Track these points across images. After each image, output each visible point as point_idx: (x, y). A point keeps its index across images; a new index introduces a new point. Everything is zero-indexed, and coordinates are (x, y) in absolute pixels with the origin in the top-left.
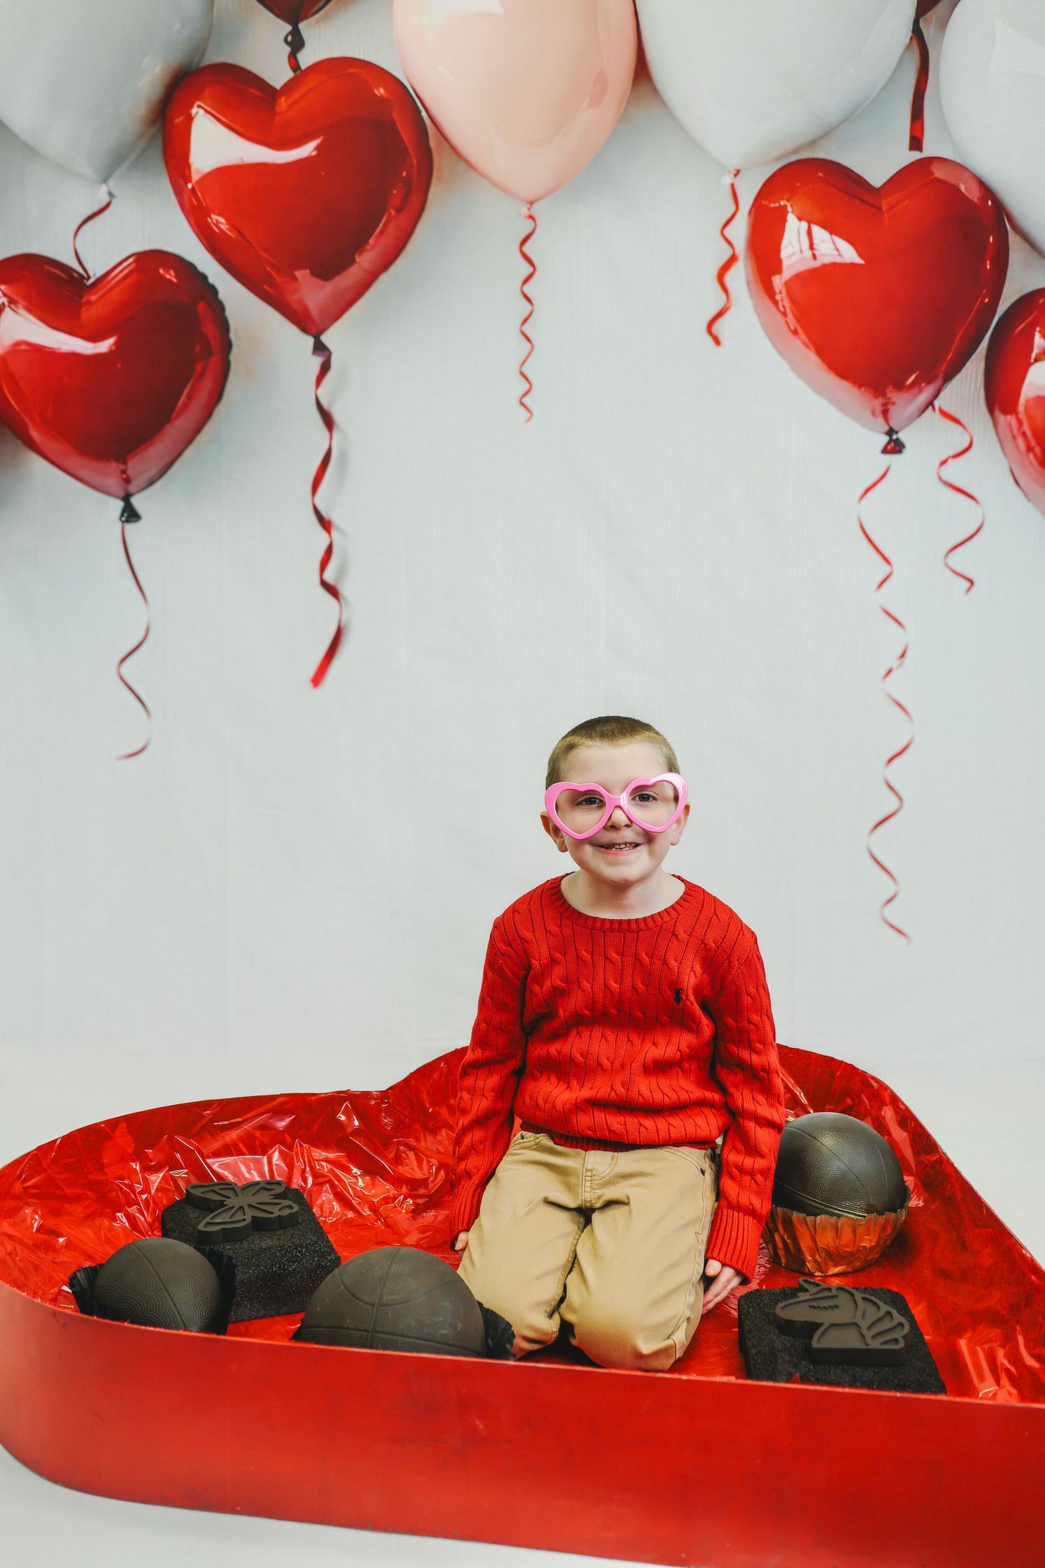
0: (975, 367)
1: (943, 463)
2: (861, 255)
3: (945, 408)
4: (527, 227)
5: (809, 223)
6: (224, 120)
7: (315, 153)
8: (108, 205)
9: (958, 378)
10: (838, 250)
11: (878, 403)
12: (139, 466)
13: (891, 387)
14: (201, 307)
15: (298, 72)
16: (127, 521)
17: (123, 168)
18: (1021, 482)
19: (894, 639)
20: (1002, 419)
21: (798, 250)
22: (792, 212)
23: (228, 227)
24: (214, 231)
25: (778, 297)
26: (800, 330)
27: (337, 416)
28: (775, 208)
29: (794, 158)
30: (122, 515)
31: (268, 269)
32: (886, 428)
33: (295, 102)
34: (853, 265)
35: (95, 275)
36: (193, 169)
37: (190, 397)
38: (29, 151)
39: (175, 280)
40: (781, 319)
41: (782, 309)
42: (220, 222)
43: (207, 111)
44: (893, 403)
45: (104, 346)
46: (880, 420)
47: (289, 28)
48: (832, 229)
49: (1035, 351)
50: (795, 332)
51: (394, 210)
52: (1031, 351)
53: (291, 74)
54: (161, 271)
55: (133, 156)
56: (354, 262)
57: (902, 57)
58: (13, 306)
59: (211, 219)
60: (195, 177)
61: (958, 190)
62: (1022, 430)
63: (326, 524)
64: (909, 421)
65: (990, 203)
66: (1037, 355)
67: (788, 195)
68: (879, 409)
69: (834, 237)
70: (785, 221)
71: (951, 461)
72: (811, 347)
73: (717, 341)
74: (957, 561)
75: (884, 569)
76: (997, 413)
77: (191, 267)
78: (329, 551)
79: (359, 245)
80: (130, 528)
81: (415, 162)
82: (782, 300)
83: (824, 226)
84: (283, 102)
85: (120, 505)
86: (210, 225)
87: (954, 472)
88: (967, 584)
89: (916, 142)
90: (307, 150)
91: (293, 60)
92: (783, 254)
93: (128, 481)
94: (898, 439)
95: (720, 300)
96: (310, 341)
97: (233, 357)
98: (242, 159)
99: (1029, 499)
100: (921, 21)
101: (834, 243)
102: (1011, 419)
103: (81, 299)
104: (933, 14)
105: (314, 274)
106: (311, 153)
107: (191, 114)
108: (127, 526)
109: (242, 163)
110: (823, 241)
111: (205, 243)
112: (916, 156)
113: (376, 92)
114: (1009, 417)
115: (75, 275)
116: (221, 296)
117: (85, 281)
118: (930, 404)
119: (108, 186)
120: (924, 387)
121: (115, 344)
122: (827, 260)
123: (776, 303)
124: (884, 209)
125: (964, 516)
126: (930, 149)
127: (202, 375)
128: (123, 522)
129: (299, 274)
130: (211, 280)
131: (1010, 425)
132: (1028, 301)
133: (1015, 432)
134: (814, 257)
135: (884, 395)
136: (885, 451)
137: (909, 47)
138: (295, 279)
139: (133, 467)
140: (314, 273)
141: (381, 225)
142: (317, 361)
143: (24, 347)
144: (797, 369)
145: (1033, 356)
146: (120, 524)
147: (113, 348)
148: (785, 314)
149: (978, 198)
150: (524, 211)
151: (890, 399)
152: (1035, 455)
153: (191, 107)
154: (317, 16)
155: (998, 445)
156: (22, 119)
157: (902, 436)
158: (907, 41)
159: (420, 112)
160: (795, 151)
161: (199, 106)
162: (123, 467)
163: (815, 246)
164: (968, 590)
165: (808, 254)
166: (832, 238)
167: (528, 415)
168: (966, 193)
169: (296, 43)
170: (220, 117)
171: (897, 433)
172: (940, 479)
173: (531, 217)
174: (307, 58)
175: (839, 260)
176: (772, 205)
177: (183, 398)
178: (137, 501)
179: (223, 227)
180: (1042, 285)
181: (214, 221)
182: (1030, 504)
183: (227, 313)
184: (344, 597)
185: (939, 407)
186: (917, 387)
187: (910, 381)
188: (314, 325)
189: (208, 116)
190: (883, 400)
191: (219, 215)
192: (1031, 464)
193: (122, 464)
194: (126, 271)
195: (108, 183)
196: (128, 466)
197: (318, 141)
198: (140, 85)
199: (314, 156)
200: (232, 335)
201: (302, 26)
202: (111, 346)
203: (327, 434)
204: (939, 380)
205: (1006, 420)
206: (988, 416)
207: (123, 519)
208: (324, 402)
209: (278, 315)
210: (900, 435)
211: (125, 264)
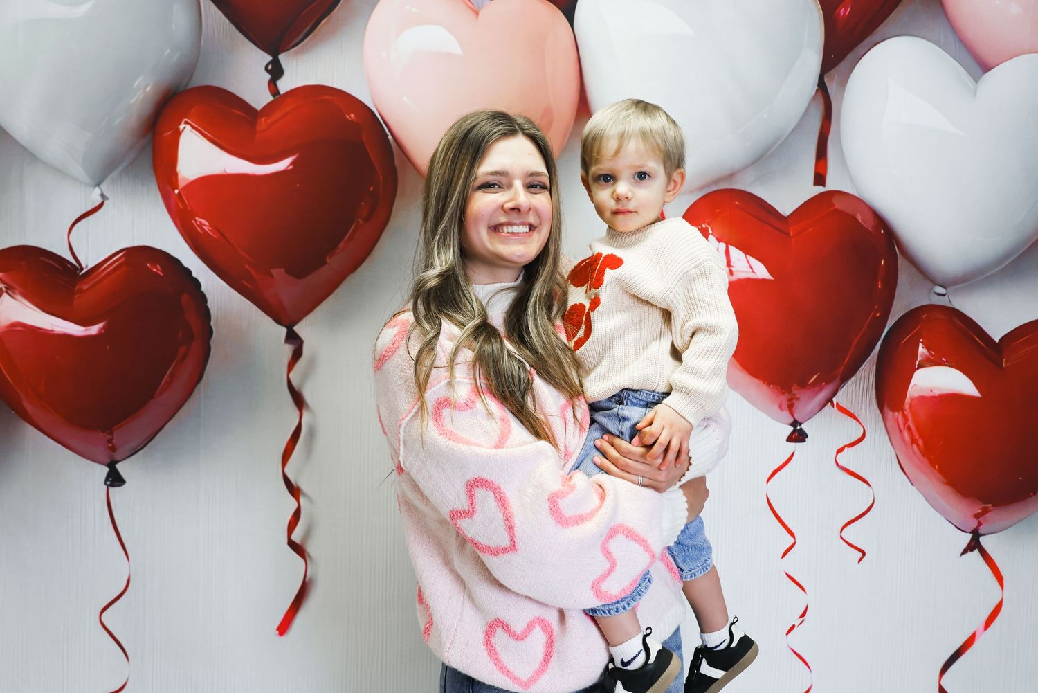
0: (868, 369)
1: (840, 451)
2: (771, 273)
3: (842, 404)
5: (727, 243)
6: (210, 135)
7: (291, 167)
8: (101, 205)
9: (853, 379)
10: (751, 268)
11: (784, 399)
13: (796, 385)
14: (185, 298)
15: (277, 97)
16: (112, 485)
17: (115, 174)
18: (906, 469)
19: (798, 600)
20: (890, 414)
22: (712, 234)
23: (211, 228)
24: (198, 231)
27: (308, 395)
29: (714, 188)
30: (107, 479)
32: (791, 420)
33: (274, 123)
34: (764, 281)
35: (87, 266)
36: (180, 177)
37: (172, 376)
38: (28, 155)
39: (161, 274)
42: (203, 224)
43: (193, 127)
44: (798, 399)
45: (94, 330)
46: (786, 413)
47: (269, 58)
48: (747, 250)
49: (919, 359)
51: (362, 220)
53: (270, 98)
56: (324, 263)
57: (809, 106)
58: (9, 291)
59: (195, 220)
60: (182, 184)
61: (855, 219)
62: (907, 425)
63: (294, 490)
64: (811, 415)
65: (882, 231)
66: (919, 362)
67: (709, 220)
68: (785, 403)
69: (748, 256)
71: (846, 448)
74: (851, 534)
76: (886, 410)
77: (176, 262)
78: (297, 515)
79: (330, 249)
81: (381, 178)
83: (740, 247)
84: (263, 123)
85: (106, 470)
86: (195, 227)
88: (861, 555)
89: (820, 179)
90: (283, 165)
91: (272, 86)
93: (113, 449)
94: (801, 429)
96: (284, 330)
97: (213, 342)
98: (225, 170)
99: (913, 484)
100: (825, 77)
101: (748, 262)
102: (898, 415)
103: (74, 286)
104: (836, 72)
105: (287, 272)
106: (288, 167)
107: (179, 129)
108: (111, 489)
109: (224, 173)
111: (189, 241)
112: (820, 189)
113: (347, 116)
114: (896, 413)
115: (69, 266)
116: (203, 289)
117: (78, 272)
118: (829, 400)
119: (101, 190)
120: (824, 386)
121: (104, 328)
122: (743, 276)
125: (855, 497)
126: (832, 184)
127: (184, 357)
128: (108, 486)
129: (273, 272)
130: (194, 275)
131: (897, 420)
132: (912, 316)
133: (902, 426)
135: (790, 392)
136: (790, 439)
137: (814, 98)
138: (272, 276)
141: (350, 232)
142: (288, 350)
143: (19, 328)
145: (917, 362)
146: (106, 487)
147: (103, 331)
149: (873, 227)
151: (794, 395)
152: (918, 446)
153: (180, 124)
154: (295, 49)
155: (887, 437)
156: (22, 127)
157: (805, 427)
158: (814, 93)
159: (387, 136)
160: (716, 182)
161: (186, 123)
162: (110, 437)
163: (732, 264)
164: (860, 560)
166: (746, 258)
168: (862, 223)
169: (276, 71)
170: (205, 132)
171: (800, 424)
172: (837, 464)
174: (285, 85)
175: (752, 276)
177: (166, 378)
179: (205, 228)
180: (925, 302)
181: (199, 223)
182: (914, 487)
183: (209, 304)
184: (309, 556)
185: (837, 403)
186: (818, 386)
187: (812, 380)
188: (288, 317)
189: (194, 131)
190: (787, 396)
191: (203, 218)
192: (915, 453)
193: (108, 434)
194: (116, 264)
195: (101, 186)
196: (114, 436)
197: (294, 157)
198: (132, 102)
199: (290, 170)
200: (212, 323)
201: (282, 57)
202: (100, 330)
203: (297, 412)
204: (837, 381)
205: (894, 416)
206: (878, 412)
207: (108, 483)
208: (295, 383)
209: (254, 307)
210: (803, 426)
211: (115, 258)
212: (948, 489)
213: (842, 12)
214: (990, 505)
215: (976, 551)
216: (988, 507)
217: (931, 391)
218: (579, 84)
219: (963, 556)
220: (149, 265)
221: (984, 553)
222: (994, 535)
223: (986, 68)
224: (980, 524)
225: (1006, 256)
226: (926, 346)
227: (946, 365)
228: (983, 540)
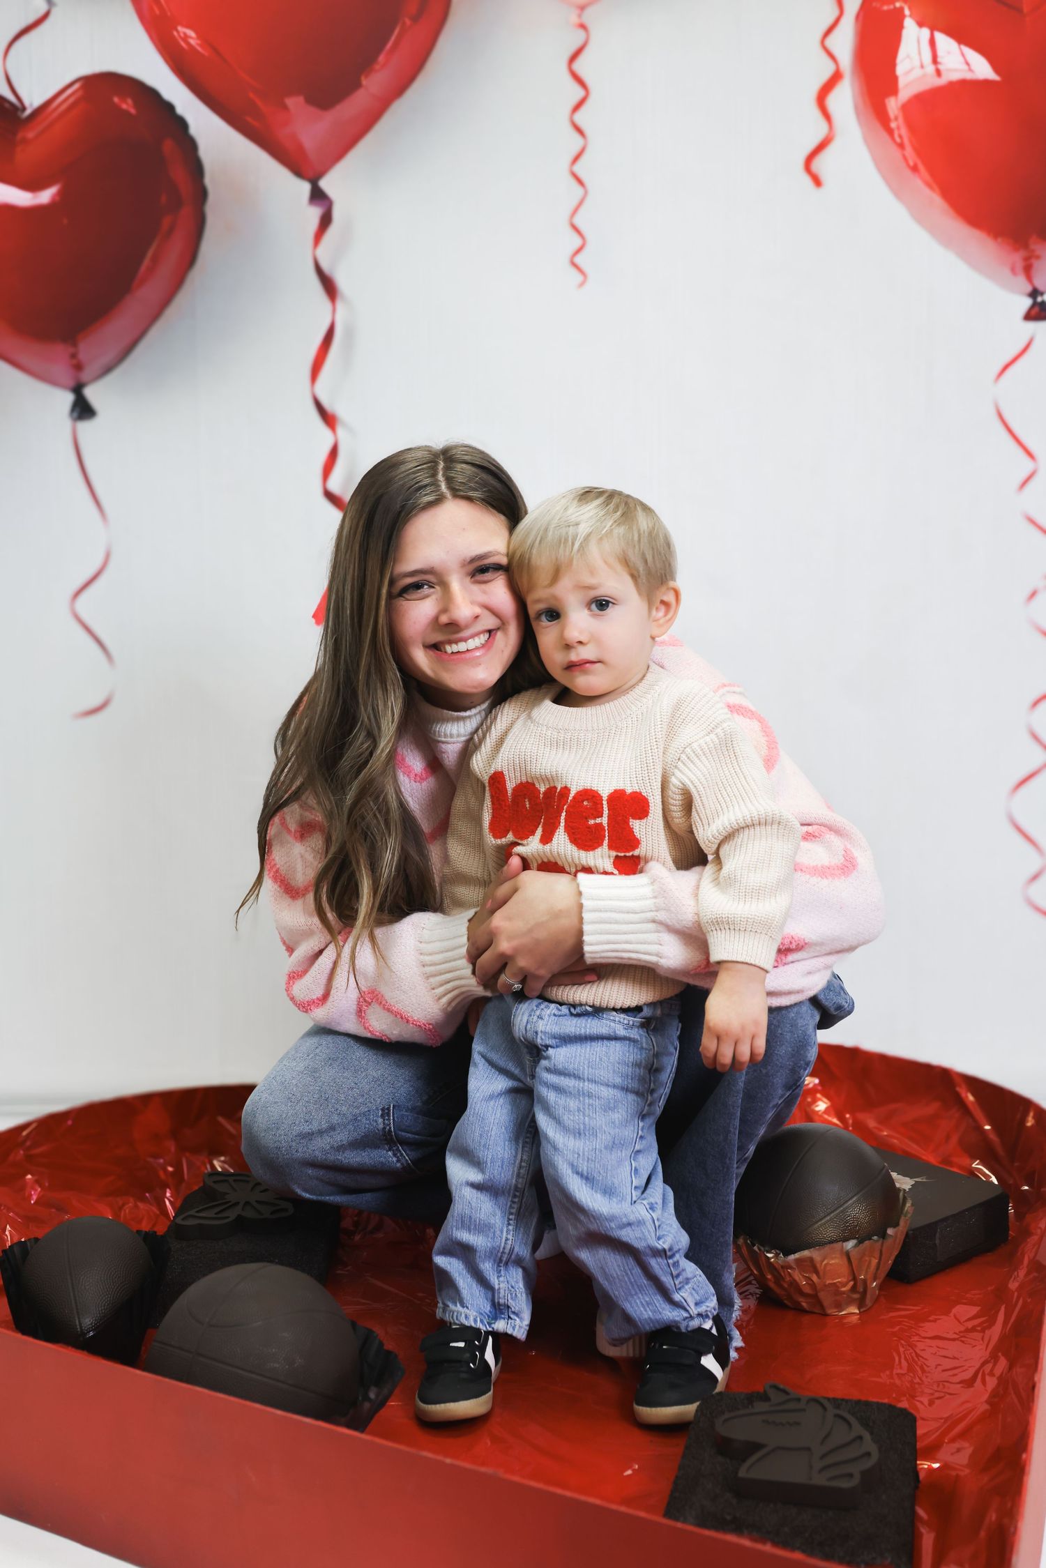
2: (995, 70)
4: (577, 38)
5: (932, 29)
8: (46, 16)
10: (967, 64)
11: (1018, 258)
12: (92, 349)
13: (1034, 236)
14: (168, 146)
16: (80, 418)
21: (917, 64)
22: (911, 16)
23: (199, 42)
24: (182, 47)
25: (893, 125)
26: (921, 167)
27: (341, 280)
28: (889, 11)
30: (72, 411)
31: (252, 95)
32: (1029, 289)
34: (986, 83)
35: (31, 106)
37: (155, 260)
39: (133, 111)
40: (896, 153)
41: (898, 140)
42: (189, 35)
44: (1038, 257)
45: (45, 196)
46: (1021, 279)
48: (961, 37)
50: (914, 169)
51: (411, 20)
54: (116, 100)
56: (357, 85)
59: (178, 32)
63: (328, 419)
68: (1020, 265)
69: (963, 47)
70: (900, 27)
72: (935, 186)
73: (817, 181)
75: (1027, 466)
77: (153, 94)
78: (334, 453)
79: (366, 64)
80: (85, 427)
82: (898, 128)
83: (950, 33)
85: (69, 398)
86: (178, 40)
92: (900, 70)
93: (78, 367)
94: (1043, 302)
95: (821, 130)
96: (305, 187)
97: (209, 208)
101: (963, 55)
103: (15, 135)
108: (80, 425)
111: (170, 63)
115: (7, 105)
116: (193, 130)
117: (19, 113)
121: (60, 193)
122: (955, 77)
123: (890, 132)
124: (1025, 11)
127: (170, 233)
128: (74, 419)
129: (290, 102)
130: (179, 111)
134: (938, 73)
135: (1025, 246)
136: (1029, 317)
138: (285, 108)
139: (86, 349)
140: (311, 101)
141: (393, 38)
142: (314, 213)
144: (920, 218)
146: (69, 422)
147: (58, 198)
148: (901, 146)
150: (574, 19)
151: (1034, 251)
162: (71, 350)
163: (939, 60)
165: (930, 69)
166: (960, 49)
167: (580, 278)
171: (1042, 294)
173: (583, 26)
175: (969, 76)
176: (885, 8)
177: (146, 262)
178: (92, 393)
179: (192, 42)
181: (182, 35)
183: (201, 154)
188: (310, 167)
190: (1025, 253)
191: (188, 26)
193: (72, 346)
194: (71, 100)
196: (80, 349)
200: (206, 182)
202: (54, 196)
203: (328, 306)
207: (74, 416)
208: (324, 264)
209: (264, 156)
211: (69, 91)
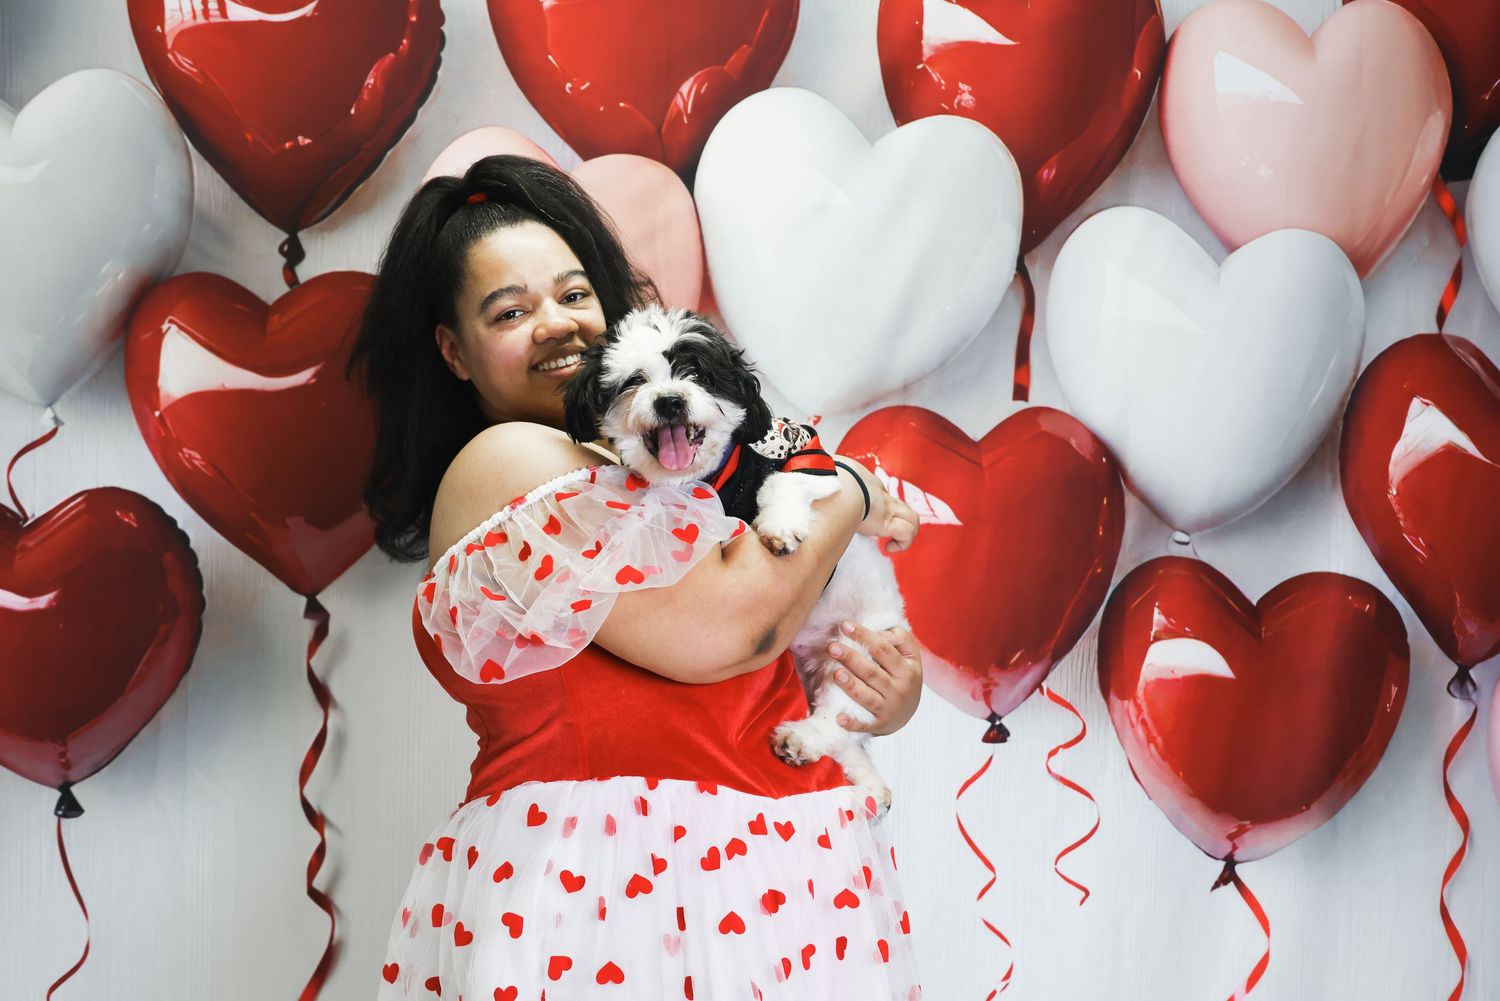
0: (1087, 646)
1: (1053, 753)
2: (958, 516)
3: (1055, 691)
5: (901, 478)
6: (203, 338)
7: (313, 381)
8: (53, 433)
9: (1068, 657)
10: (932, 510)
11: (977, 685)
12: (82, 748)
13: (993, 665)
14: (168, 558)
15: (296, 287)
16: (65, 816)
17: (74, 390)
18: (1139, 777)
19: (1002, 957)
20: (1118, 703)
22: (880, 466)
23: (203, 463)
24: (186, 466)
27: (335, 688)
29: (880, 406)
30: (58, 808)
31: (253, 515)
32: (988, 712)
33: (291, 321)
34: (950, 527)
35: (33, 516)
36: (162, 393)
37: (150, 664)
39: (135, 525)
42: (194, 457)
43: (181, 328)
44: (996, 684)
45: (42, 602)
46: (982, 704)
47: (284, 236)
48: (927, 486)
49: (1155, 629)
52: (1150, 628)
53: (285, 289)
55: (87, 377)
57: (1005, 296)
59: (183, 452)
60: (164, 403)
61: (1068, 444)
62: (1140, 718)
63: (316, 819)
64: (1015, 705)
65: (1104, 460)
66: (1156, 632)
67: (876, 448)
68: (979, 691)
69: (927, 494)
71: (1061, 749)
74: (1070, 865)
75: (985, 875)
76: (1113, 697)
77: (156, 509)
78: (320, 853)
80: (68, 822)
83: (917, 483)
84: (275, 321)
85: (56, 795)
86: (182, 461)
87: (1062, 763)
88: (1083, 894)
89: (1021, 392)
90: (303, 377)
91: (289, 273)
93: (67, 766)
94: (1001, 725)
96: (303, 601)
97: (206, 616)
98: (222, 384)
99: (1150, 798)
100: (1026, 258)
101: (928, 502)
102: (1129, 705)
103: (16, 542)
104: (1039, 252)
105: (310, 521)
106: (309, 380)
107: (161, 330)
108: (64, 821)
109: (222, 389)
110: (915, 500)
111: (174, 480)
112: (1021, 405)
114: (1126, 702)
115: (9, 515)
116: (193, 545)
117: (21, 522)
118: (1038, 685)
119: (54, 410)
120: (1031, 666)
121: (56, 598)
124: (984, 465)
125: (1077, 816)
126: (1037, 398)
127: (166, 638)
128: (60, 816)
129: (289, 521)
130: (180, 525)
131: (1128, 710)
132: (1145, 572)
133: (1134, 719)
135: (986, 675)
136: (987, 739)
137: (1012, 286)
138: (285, 526)
139: (74, 748)
142: (308, 627)
145: (1153, 633)
146: (56, 818)
147: (54, 604)
149: (1092, 455)
151: (992, 679)
152: (1157, 747)
153: (163, 322)
154: (320, 225)
155: (1114, 733)
157: (1006, 722)
158: (1011, 279)
160: (885, 397)
161: (171, 321)
162: (63, 749)
164: (1082, 902)
166: (925, 497)
168: (1077, 449)
169: (293, 254)
170: (197, 334)
171: (1000, 718)
172: (1050, 771)
174: (306, 271)
175: (933, 521)
177: (141, 666)
178: (78, 791)
179: (196, 463)
180: (1162, 553)
181: (187, 456)
182: (1151, 802)
183: (200, 565)
184: (337, 909)
185: (1048, 689)
186: (1021, 667)
187: (1014, 659)
188: (307, 582)
189: (182, 332)
190: (984, 680)
191: (192, 449)
192: (1152, 755)
193: (61, 745)
194: (74, 511)
195: (54, 406)
196: (69, 747)
197: (318, 367)
198: (98, 293)
199: (314, 384)
200: (205, 592)
201: (302, 235)
202: (51, 601)
203: (320, 713)
204: (1047, 660)
205: (1123, 706)
206: (1102, 700)
207: (60, 813)
208: (318, 673)
209: (263, 570)
210: (1004, 721)
211: (72, 504)
212: (1195, 803)
213: (1045, 175)
214: (1248, 822)
215: (1231, 885)
216: (1245, 825)
217: (1172, 672)
218: (702, 269)
219: (1214, 891)
220: (118, 513)
221: (1241, 887)
222: (1254, 863)
223: (1231, 247)
224: (1235, 848)
225: (1263, 493)
226: (1165, 613)
227: (1190, 637)
228: (1239, 869)
